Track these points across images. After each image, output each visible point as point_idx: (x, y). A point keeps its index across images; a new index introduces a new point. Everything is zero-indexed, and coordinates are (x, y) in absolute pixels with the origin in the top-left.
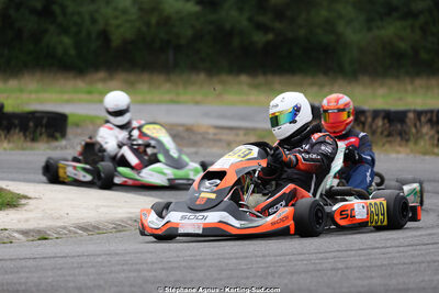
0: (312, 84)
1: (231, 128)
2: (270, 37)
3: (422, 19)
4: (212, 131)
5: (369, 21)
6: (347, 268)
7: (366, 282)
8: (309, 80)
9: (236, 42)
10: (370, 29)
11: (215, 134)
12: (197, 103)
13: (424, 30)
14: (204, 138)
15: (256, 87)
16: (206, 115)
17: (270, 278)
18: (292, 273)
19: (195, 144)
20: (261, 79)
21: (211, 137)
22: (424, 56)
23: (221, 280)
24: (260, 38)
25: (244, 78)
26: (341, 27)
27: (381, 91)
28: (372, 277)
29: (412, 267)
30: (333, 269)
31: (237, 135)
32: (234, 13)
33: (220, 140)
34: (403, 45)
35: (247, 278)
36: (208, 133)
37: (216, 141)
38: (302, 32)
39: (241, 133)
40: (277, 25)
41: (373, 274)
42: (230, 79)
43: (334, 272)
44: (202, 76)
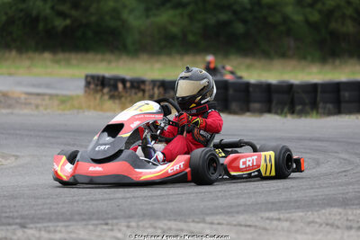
0: (102, 60)
1: (38, 95)
2: (68, 22)
3: (189, 9)
4: (23, 96)
5: (148, 10)
6: (134, 197)
7: (149, 207)
8: (99, 57)
9: (41, 26)
10: (148, 17)
11: (26, 99)
12: (10, 75)
13: (191, 17)
14: (17, 102)
15: (57, 62)
16: (19, 84)
17: (75, 204)
18: (92, 201)
19: (9, 106)
20: (60, 56)
21: (23, 101)
22: (191, 38)
23: (37, 205)
24: (60, 23)
25: (47, 55)
26: (125, 15)
27: (158, 66)
28: (153, 204)
29: (184, 196)
30: (123, 198)
31: (44, 100)
32: (39, 4)
33: (30, 104)
34: (175, 30)
35: (58, 204)
36: (19, 98)
37: (27, 104)
38: (93, 19)
39: (47, 98)
40: (74, 13)
41: (154, 201)
42: (36, 56)
43: (124, 200)
44: (14, 53)
